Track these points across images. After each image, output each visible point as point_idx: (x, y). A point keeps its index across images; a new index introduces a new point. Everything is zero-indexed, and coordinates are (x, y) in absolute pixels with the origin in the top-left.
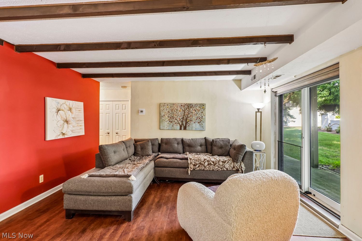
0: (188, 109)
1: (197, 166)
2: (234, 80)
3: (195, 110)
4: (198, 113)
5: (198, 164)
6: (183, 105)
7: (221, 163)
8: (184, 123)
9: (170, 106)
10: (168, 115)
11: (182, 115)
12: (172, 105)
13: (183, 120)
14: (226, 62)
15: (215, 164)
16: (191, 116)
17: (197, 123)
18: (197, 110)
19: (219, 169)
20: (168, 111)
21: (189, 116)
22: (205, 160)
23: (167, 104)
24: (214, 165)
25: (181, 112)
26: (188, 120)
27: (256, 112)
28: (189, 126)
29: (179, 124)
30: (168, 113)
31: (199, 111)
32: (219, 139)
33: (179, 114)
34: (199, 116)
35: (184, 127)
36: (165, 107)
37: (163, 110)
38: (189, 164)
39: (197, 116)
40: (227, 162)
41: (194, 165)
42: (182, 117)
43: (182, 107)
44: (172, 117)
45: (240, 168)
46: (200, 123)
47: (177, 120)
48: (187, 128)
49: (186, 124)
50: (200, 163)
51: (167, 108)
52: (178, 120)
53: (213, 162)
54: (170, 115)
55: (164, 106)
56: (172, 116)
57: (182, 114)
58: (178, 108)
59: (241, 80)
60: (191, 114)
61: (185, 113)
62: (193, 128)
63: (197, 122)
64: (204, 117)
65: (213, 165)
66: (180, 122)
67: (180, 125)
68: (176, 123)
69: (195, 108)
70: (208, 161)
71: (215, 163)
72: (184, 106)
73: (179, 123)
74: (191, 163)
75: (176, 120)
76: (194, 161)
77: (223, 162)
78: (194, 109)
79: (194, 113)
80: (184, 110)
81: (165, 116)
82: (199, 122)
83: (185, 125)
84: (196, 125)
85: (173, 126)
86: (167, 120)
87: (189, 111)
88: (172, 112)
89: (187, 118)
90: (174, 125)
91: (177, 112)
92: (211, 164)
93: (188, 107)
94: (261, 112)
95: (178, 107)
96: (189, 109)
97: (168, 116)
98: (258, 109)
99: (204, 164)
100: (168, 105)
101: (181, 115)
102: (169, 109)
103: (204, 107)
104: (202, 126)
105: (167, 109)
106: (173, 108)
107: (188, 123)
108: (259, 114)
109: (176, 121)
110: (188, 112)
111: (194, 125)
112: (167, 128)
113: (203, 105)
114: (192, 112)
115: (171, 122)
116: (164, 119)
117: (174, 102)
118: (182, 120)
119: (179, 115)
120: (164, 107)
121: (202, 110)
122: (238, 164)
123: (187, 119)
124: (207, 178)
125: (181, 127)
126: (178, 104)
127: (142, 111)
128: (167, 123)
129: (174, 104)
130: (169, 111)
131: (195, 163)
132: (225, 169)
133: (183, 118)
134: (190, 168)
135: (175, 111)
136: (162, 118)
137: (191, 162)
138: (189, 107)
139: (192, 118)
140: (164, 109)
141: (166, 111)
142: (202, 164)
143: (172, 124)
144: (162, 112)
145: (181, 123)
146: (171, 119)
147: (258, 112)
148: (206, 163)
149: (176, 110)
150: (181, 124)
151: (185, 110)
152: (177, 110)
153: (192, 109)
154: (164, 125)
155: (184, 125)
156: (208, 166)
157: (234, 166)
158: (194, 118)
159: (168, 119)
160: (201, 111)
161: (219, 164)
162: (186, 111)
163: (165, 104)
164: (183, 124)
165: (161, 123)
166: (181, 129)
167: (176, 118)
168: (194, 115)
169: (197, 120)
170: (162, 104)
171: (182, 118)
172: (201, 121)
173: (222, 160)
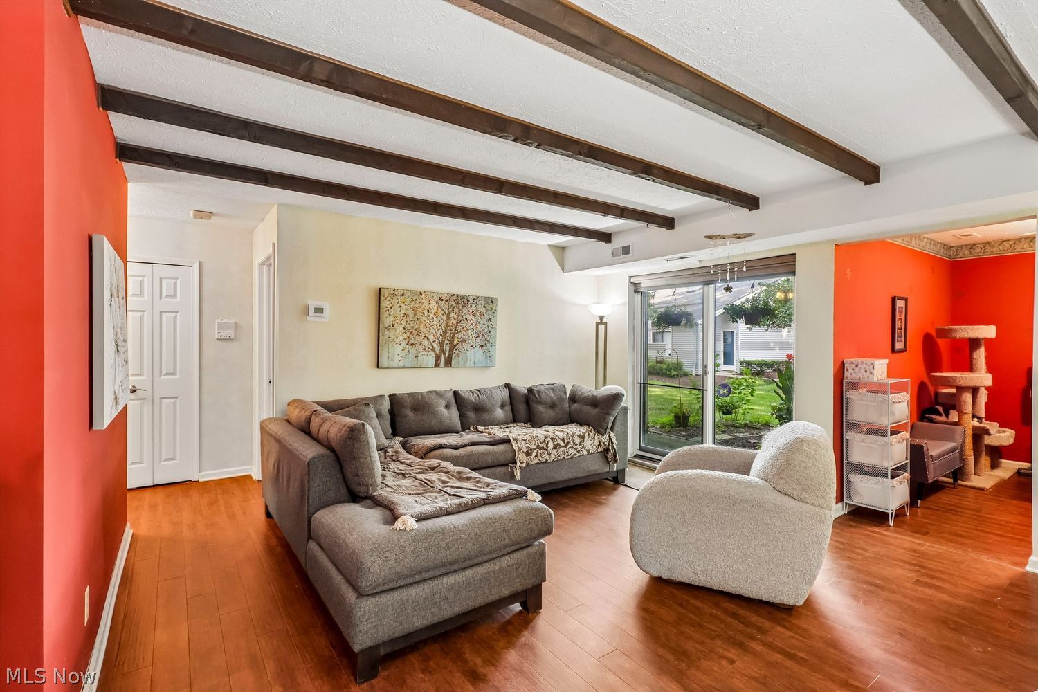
0: (456, 310)
1: (534, 454)
2: (552, 247)
3: (475, 312)
4: (482, 322)
5: (535, 449)
6: (444, 297)
7: (577, 441)
8: (447, 348)
9: (409, 300)
10: (404, 324)
11: (443, 325)
12: (416, 297)
13: (445, 338)
14: (619, 212)
15: (568, 443)
16: (465, 329)
17: (477, 349)
18: (478, 314)
19: (575, 454)
20: (403, 311)
21: (459, 328)
22: (546, 437)
23: (402, 293)
24: (566, 446)
25: (439, 318)
26: (456, 340)
27: (597, 324)
28: (458, 356)
29: (434, 350)
30: (404, 320)
31: (482, 315)
32: (542, 385)
33: (435, 323)
34: (483, 330)
35: (446, 360)
36: (395, 301)
37: (389, 308)
38: (516, 451)
39: (479, 329)
40: (587, 434)
41: (528, 454)
42: (441, 331)
43: (443, 302)
44: (416, 330)
45: (609, 445)
46: (485, 348)
47: (428, 339)
48: (453, 363)
49: (451, 350)
50: (539, 447)
51: (402, 305)
52: (432, 341)
53: (563, 440)
54: (409, 324)
55: (392, 296)
56: (416, 327)
57: (441, 323)
58: (432, 306)
59: (563, 248)
60: (463, 324)
61: (448, 319)
62: (469, 360)
63: (477, 344)
64: (492, 330)
65: (563, 446)
66: (435, 346)
67: (436, 354)
68: (427, 349)
69: (473, 307)
70: (552, 439)
71: (566, 441)
72: (447, 301)
73: (433, 347)
74: (520, 450)
75: (426, 339)
76: (524, 443)
77: (579, 436)
78: (471, 311)
79: (472, 322)
80: (447, 312)
81: (396, 326)
82: (482, 346)
83: (449, 355)
84: (473, 354)
85: (417, 357)
86: (401, 338)
87: (458, 316)
88: (415, 315)
89: (454, 334)
90: (420, 355)
91: (429, 316)
92: (559, 444)
93: (458, 304)
94: (606, 324)
95: (431, 302)
96: (460, 310)
97: (404, 329)
98: (601, 318)
99: (547, 447)
100: (403, 295)
101: (439, 325)
102: (406, 307)
103: (493, 306)
104: (488, 355)
105: (400, 306)
106: (417, 305)
107: (457, 347)
108: (601, 327)
109: (426, 342)
110: (456, 317)
111: (470, 353)
112: (401, 364)
113: (492, 302)
114: (466, 319)
115: (412, 344)
116: (392, 337)
117: (419, 288)
118: (441, 339)
119: (434, 326)
120: (392, 301)
121: (490, 313)
122: (604, 437)
123: (453, 337)
124: (552, 480)
125: (438, 359)
126: (432, 294)
127: (319, 311)
128: (401, 348)
129: (421, 294)
130: (408, 313)
131: (528, 447)
132: (585, 453)
133: (445, 333)
134: (518, 464)
135: (424, 314)
136: (387, 333)
137: (518, 446)
138: (461, 306)
139: (466, 334)
140: (391, 305)
141: (398, 312)
142: (543, 448)
143: (413, 351)
144: (386, 314)
145: (438, 349)
146: (413, 337)
147: (601, 322)
148: (551, 445)
149: (426, 312)
150: (438, 352)
151: (449, 313)
152: (428, 310)
153: (467, 310)
154: (391, 355)
155: (447, 353)
156: (555, 451)
157: (599, 442)
158: (472, 333)
159: (405, 336)
160: (488, 318)
161: (574, 443)
162: (452, 315)
163: (396, 293)
164: (443, 351)
165: (382, 350)
166: (437, 365)
167: (427, 335)
168: (472, 327)
169: (478, 340)
170: (386, 291)
171: (441, 334)
172: (486, 341)
173: (579, 433)
